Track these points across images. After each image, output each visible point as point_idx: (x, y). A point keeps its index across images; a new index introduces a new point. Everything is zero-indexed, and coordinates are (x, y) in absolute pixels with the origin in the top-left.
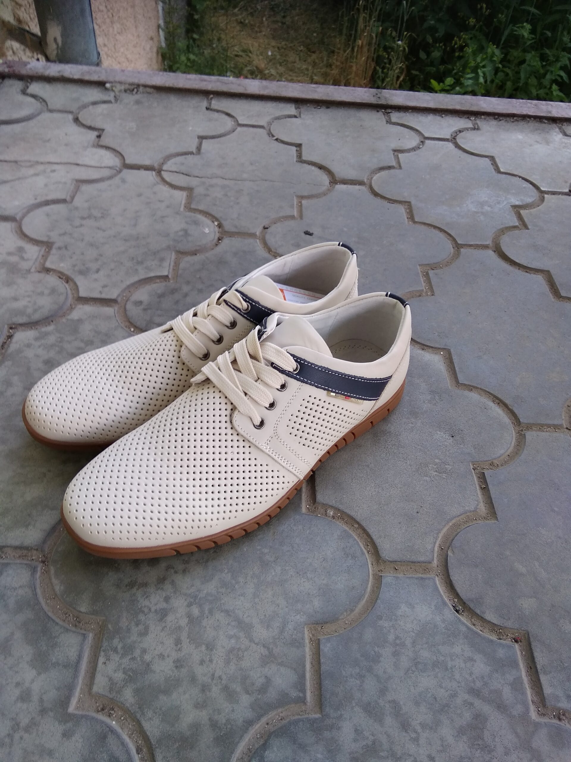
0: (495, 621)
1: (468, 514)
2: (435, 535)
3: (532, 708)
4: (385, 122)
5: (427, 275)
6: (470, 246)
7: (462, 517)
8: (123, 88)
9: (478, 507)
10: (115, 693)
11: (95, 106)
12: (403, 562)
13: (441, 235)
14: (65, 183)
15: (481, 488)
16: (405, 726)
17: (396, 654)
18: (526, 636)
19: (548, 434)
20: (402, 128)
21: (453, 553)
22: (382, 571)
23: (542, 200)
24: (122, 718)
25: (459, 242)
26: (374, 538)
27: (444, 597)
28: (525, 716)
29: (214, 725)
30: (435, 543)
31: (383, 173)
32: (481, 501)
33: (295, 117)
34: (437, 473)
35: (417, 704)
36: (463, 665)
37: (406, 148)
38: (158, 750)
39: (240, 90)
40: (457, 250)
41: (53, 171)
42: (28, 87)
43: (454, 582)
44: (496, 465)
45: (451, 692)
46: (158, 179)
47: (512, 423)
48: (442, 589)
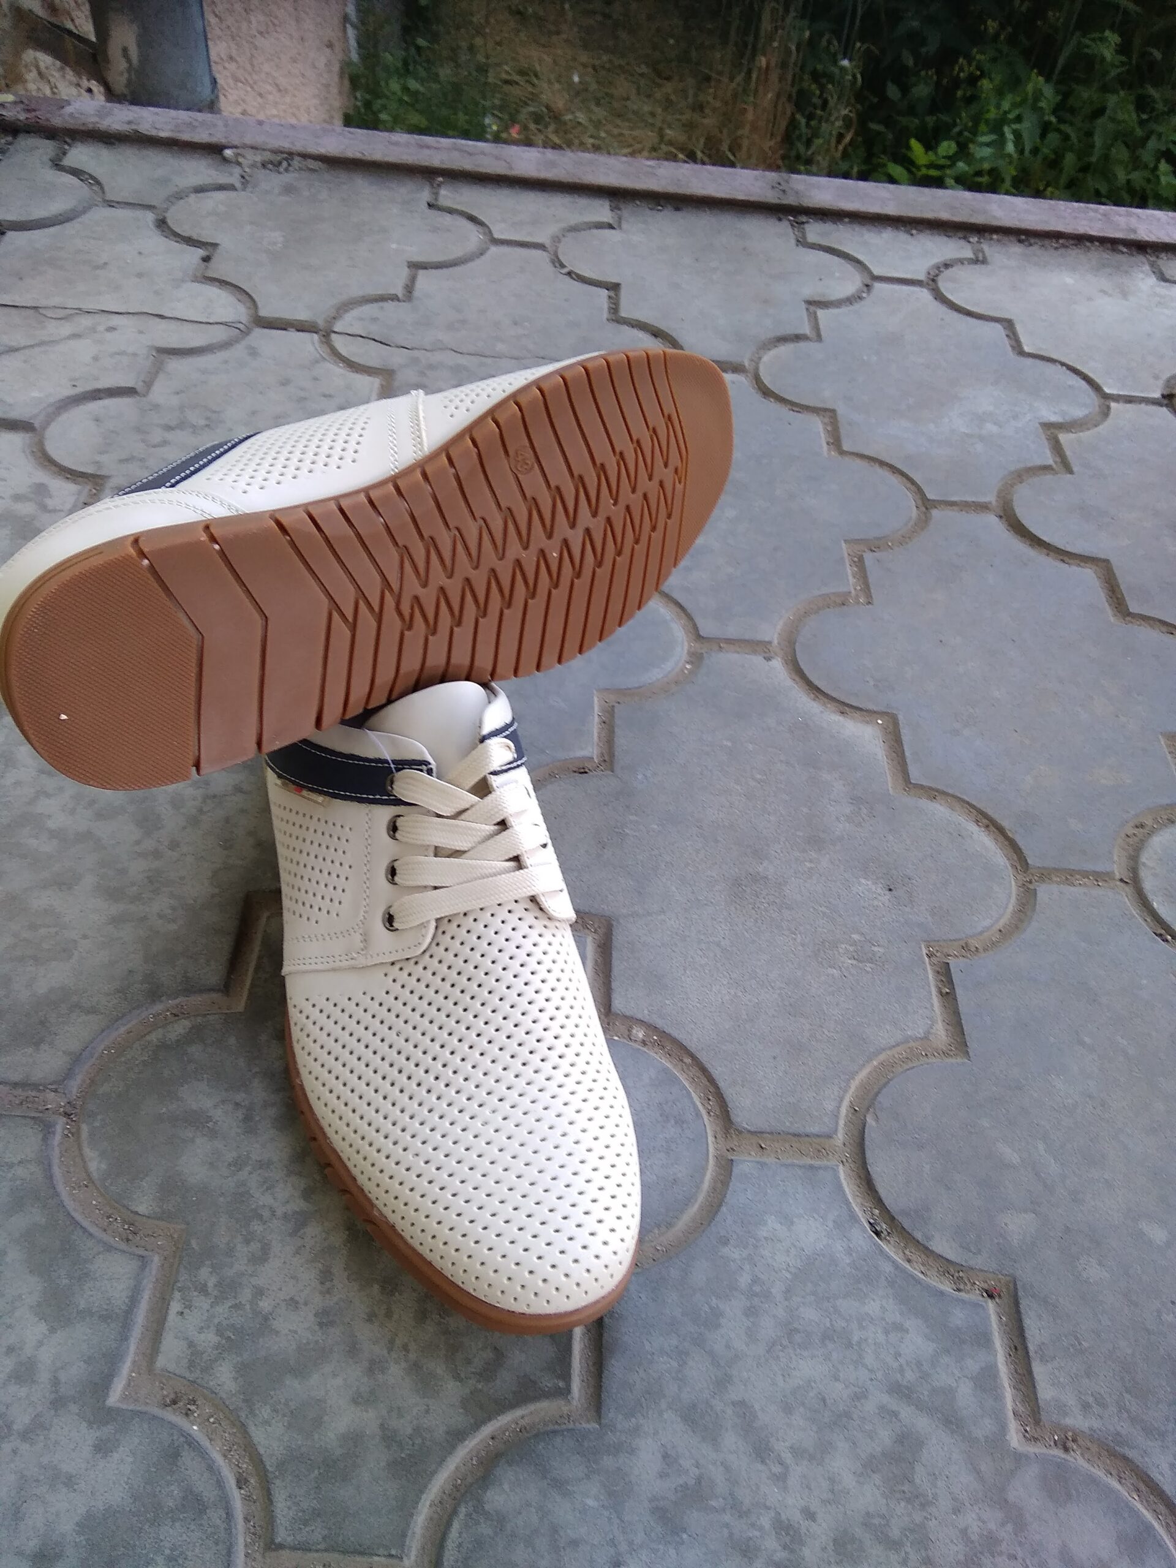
0: (951, 1256)
1: (912, 1044)
2: (843, 1084)
3: (1013, 1425)
4: (793, 242)
5: (860, 563)
6: (952, 504)
7: (898, 1049)
8: (258, 159)
9: (932, 1031)
10: (198, 1372)
11: (199, 195)
12: (776, 1134)
13: (894, 480)
14: (135, 355)
15: (941, 993)
16: (762, 1451)
17: (751, 1312)
18: (1011, 1285)
19: (1082, 890)
20: (827, 256)
21: (877, 1119)
22: (734, 1150)
23: (1106, 412)
24: (212, 1420)
25: (930, 496)
26: (721, 1084)
27: (854, 1205)
28: (998, 1440)
29: (389, 1437)
30: (841, 1099)
31: (784, 350)
32: (939, 1019)
33: (611, 227)
34: (854, 962)
35: (788, 1409)
36: (881, 1338)
37: (833, 298)
38: (278, 1482)
39: (498, 168)
40: (925, 513)
41: (111, 329)
42: (65, 154)
43: (874, 1176)
44: (973, 949)
45: (857, 1389)
46: (324, 351)
47: (1012, 866)
48: (849, 1188)
